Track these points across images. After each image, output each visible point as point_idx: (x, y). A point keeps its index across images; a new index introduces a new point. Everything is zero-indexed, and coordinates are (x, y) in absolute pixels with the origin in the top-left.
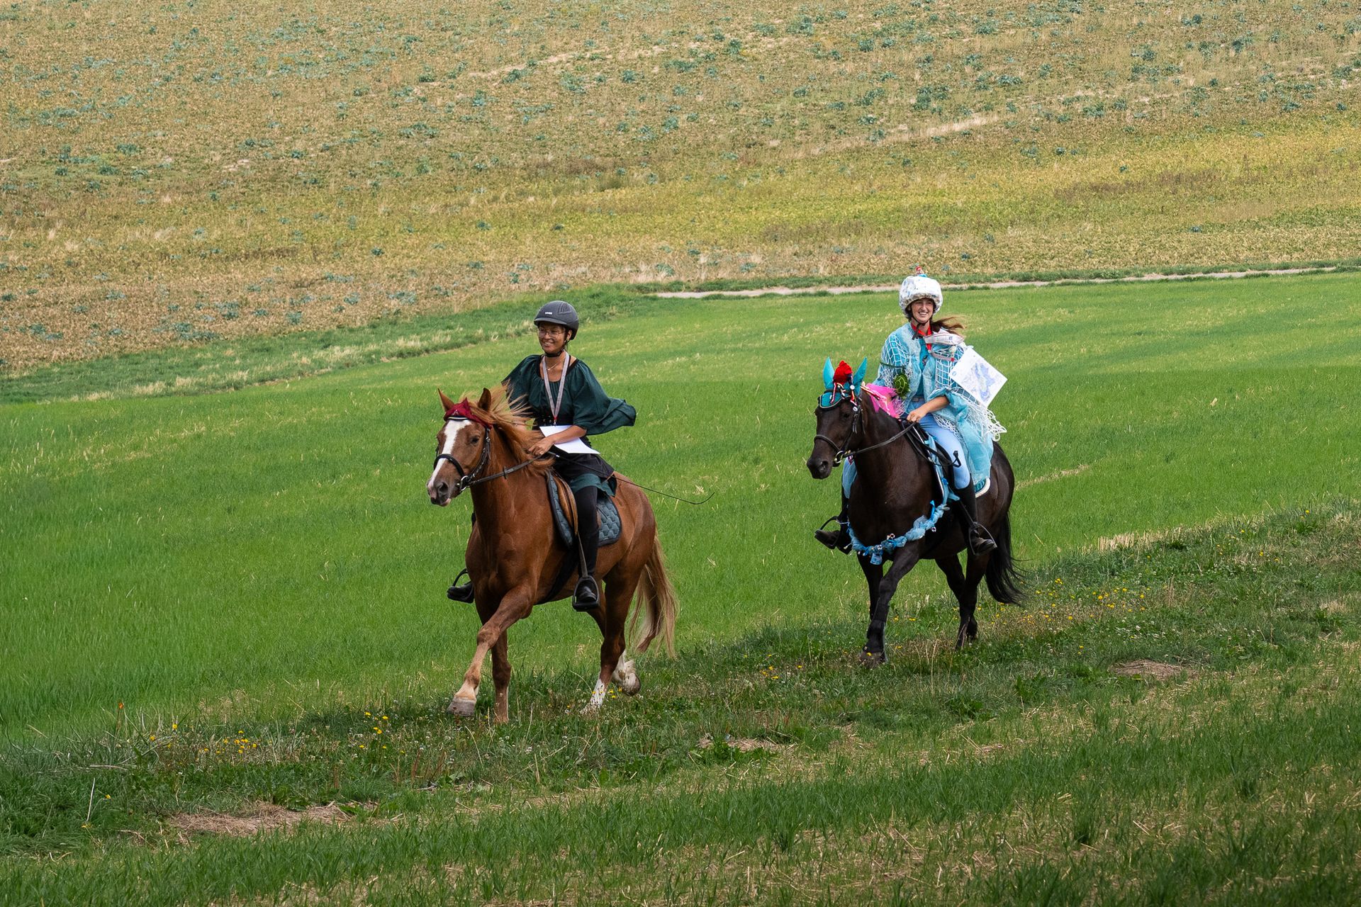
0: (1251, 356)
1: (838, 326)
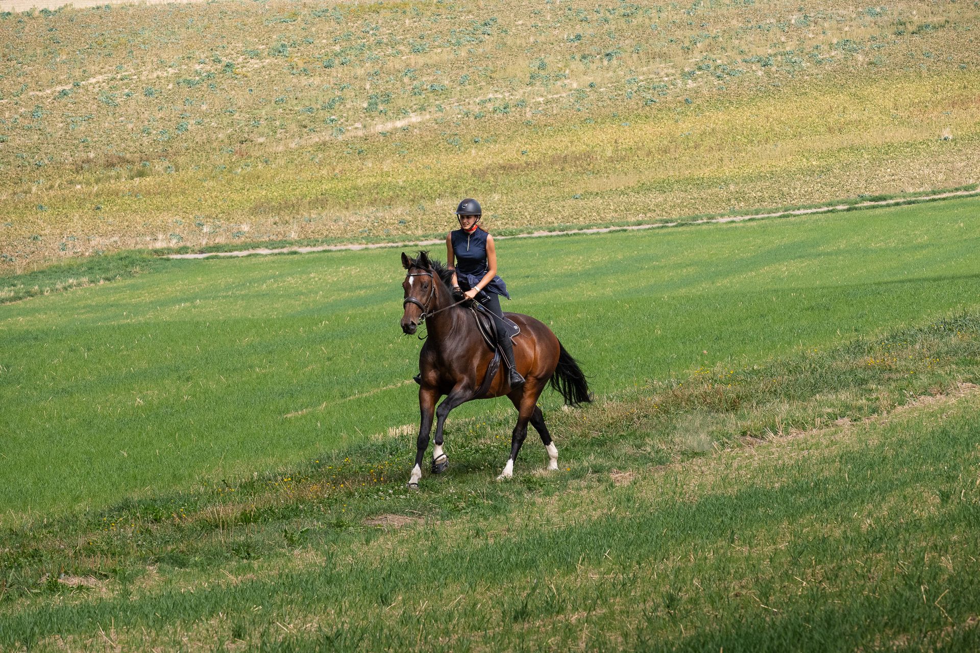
0: (608, 291)
1: (304, 277)
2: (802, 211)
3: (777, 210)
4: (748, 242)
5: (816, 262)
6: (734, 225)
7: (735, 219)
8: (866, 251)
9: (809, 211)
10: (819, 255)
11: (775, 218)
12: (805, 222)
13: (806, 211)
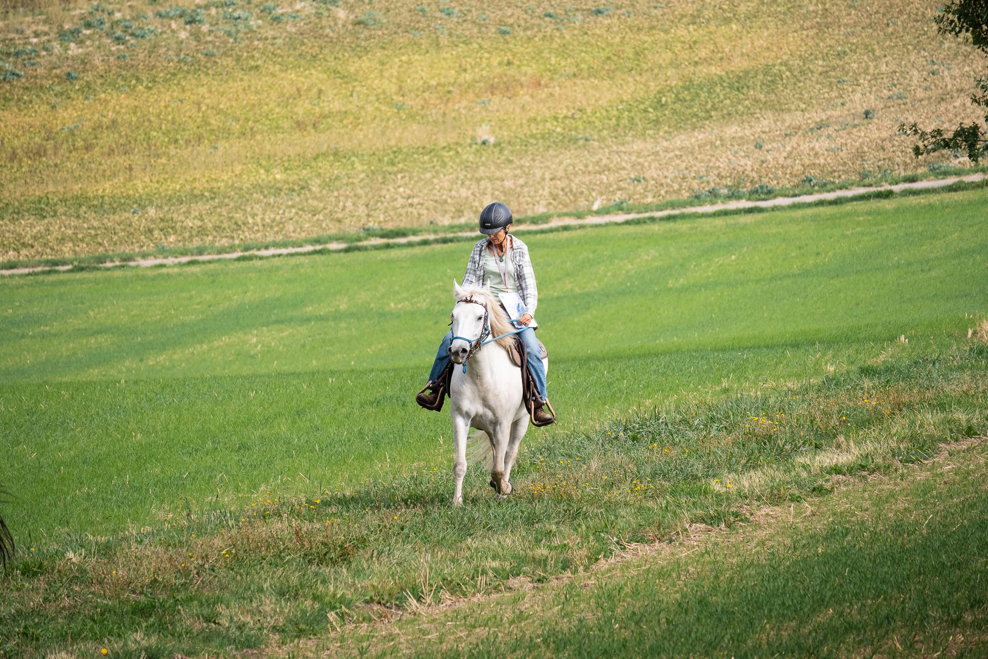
2: (272, 251)
3: (232, 249)
4: (191, 298)
5: (303, 330)
6: (164, 270)
7: (165, 261)
8: (383, 315)
9: (284, 251)
10: (308, 320)
11: (230, 260)
12: (278, 269)
13: (279, 251)
